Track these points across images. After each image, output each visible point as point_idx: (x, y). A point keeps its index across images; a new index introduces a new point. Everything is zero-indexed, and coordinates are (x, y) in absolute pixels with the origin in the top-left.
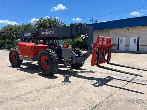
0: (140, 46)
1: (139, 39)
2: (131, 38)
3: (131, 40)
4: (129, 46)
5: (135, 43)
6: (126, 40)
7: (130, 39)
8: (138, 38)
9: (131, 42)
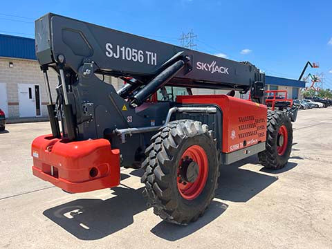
0: (43, 104)
1: (38, 90)
2: (19, 85)
3: (20, 91)
4: (17, 104)
5: (31, 97)
6: (8, 91)
7: (17, 87)
8: (37, 87)
9: (21, 96)
